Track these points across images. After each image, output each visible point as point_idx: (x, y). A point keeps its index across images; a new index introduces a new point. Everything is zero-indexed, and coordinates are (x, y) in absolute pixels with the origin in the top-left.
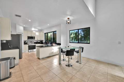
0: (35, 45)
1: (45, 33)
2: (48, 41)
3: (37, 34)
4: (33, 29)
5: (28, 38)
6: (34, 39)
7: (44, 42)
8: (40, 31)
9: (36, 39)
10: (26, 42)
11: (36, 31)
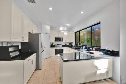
0: (62, 48)
1: (76, 32)
2: (79, 44)
3: (66, 33)
4: (61, 28)
5: (56, 40)
6: (62, 40)
7: (74, 44)
8: (69, 29)
9: (64, 41)
10: (54, 44)
11: (64, 31)
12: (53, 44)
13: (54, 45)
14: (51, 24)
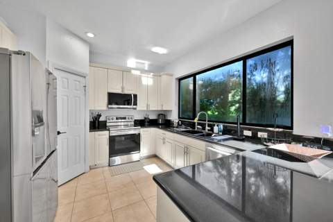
0: (136, 132)
1: (180, 80)
3: (148, 80)
4: (131, 62)
5: (110, 102)
6: (135, 104)
7: (174, 117)
9: (141, 105)
10: (102, 119)
12: (100, 116)
13: (106, 122)
14: (90, 35)
